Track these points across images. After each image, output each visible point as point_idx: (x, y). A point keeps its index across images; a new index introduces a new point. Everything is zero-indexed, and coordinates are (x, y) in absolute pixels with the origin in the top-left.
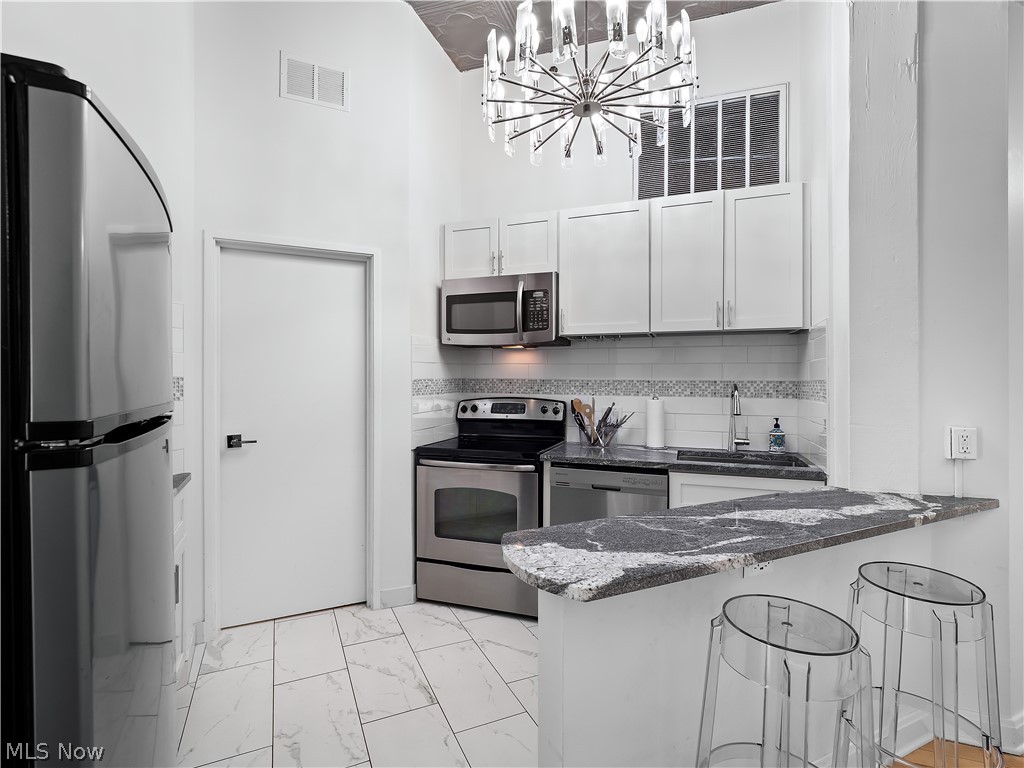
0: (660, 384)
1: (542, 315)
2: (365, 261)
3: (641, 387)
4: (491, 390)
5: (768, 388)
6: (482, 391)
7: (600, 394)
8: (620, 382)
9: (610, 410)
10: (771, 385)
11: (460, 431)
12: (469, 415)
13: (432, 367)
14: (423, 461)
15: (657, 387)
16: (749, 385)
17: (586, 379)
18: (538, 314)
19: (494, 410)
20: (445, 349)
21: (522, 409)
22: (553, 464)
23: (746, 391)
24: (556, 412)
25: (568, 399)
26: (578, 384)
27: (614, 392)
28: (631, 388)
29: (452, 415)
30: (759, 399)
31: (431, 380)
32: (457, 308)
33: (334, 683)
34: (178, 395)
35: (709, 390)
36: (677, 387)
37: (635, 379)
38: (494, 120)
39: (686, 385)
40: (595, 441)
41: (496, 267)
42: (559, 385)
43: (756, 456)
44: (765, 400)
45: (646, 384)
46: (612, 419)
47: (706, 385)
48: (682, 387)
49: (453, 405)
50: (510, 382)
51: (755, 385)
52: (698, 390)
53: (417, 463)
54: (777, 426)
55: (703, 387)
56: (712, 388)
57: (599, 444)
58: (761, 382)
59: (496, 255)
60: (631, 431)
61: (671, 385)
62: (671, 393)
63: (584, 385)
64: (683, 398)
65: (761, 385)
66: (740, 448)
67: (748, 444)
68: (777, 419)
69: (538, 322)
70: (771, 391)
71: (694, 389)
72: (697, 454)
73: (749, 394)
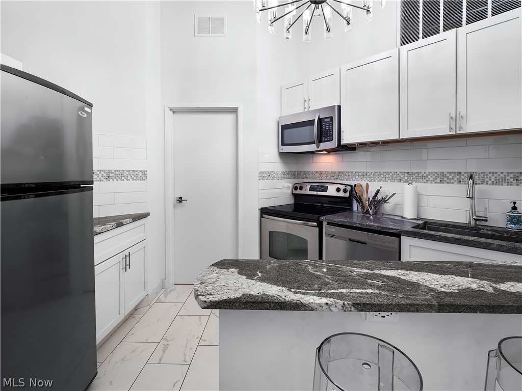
0: (416, 175)
1: (330, 132)
2: (234, 111)
3: (402, 176)
4: (311, 178)
5: (508, 178)
6: (307, 178)
7: (375, 181)
8: (388, 173)
9: (378, 191)
10: (511, 175)
11: (295, 201)
12: (298, 192)
13: (276, 165)
14: (264, 216)
15: (414, 177)
16: (490, 175)
17: (365, 171)
18: (327, 132)
19: (312, 189)
20: (282, 155)
21: (325, 189)
22: (328, 224)
23: (487, 179)
24: (345, 191)
25: (353, 183)
26: (360, 174)
27: (384, 179)
28: (396, 177)
29: (290, 191)
30: (500, 186)
31: (273, 172)
32: (286, 132)
33: (200, 321)
34: (144, 178)
35: (455, 179)
36: (429, 177)
37: (398, 171)
38: (260, 9)
39: (436, 175)
40: (367, 211)
41: (306, 106)
42: (348, 175)
43: (492, 230)
44: (505, 188)
45: (406, 174)
46: (379, 197)
47: (453, 175)
48: (434, 177)
49: (291, 185)
50: (321, 173)
51: (496, 175)
52: (446, 179)
53: (261, 216)
54: (514, 208)
55: (450, 177)
56: (458, 177)
57: (369, 213)
58: (502, 173)
59: (306, 99)
60: (396, 206)
61: (425, 175)
62: (425, 181)
63: (365, 175)
64: (434, 185)
65: (502, 175)
66: (478, 223)
67: (486, 221)
68: (515, 203)
69: (327, 136)
70: (511, 180)
71: (442, 178)
72: (441, 225)
73: (490, 182)
